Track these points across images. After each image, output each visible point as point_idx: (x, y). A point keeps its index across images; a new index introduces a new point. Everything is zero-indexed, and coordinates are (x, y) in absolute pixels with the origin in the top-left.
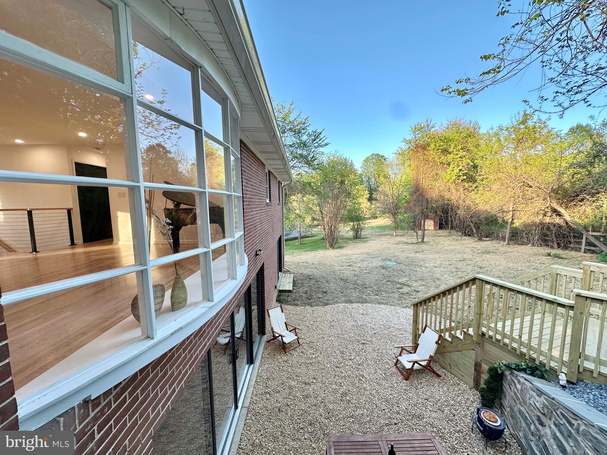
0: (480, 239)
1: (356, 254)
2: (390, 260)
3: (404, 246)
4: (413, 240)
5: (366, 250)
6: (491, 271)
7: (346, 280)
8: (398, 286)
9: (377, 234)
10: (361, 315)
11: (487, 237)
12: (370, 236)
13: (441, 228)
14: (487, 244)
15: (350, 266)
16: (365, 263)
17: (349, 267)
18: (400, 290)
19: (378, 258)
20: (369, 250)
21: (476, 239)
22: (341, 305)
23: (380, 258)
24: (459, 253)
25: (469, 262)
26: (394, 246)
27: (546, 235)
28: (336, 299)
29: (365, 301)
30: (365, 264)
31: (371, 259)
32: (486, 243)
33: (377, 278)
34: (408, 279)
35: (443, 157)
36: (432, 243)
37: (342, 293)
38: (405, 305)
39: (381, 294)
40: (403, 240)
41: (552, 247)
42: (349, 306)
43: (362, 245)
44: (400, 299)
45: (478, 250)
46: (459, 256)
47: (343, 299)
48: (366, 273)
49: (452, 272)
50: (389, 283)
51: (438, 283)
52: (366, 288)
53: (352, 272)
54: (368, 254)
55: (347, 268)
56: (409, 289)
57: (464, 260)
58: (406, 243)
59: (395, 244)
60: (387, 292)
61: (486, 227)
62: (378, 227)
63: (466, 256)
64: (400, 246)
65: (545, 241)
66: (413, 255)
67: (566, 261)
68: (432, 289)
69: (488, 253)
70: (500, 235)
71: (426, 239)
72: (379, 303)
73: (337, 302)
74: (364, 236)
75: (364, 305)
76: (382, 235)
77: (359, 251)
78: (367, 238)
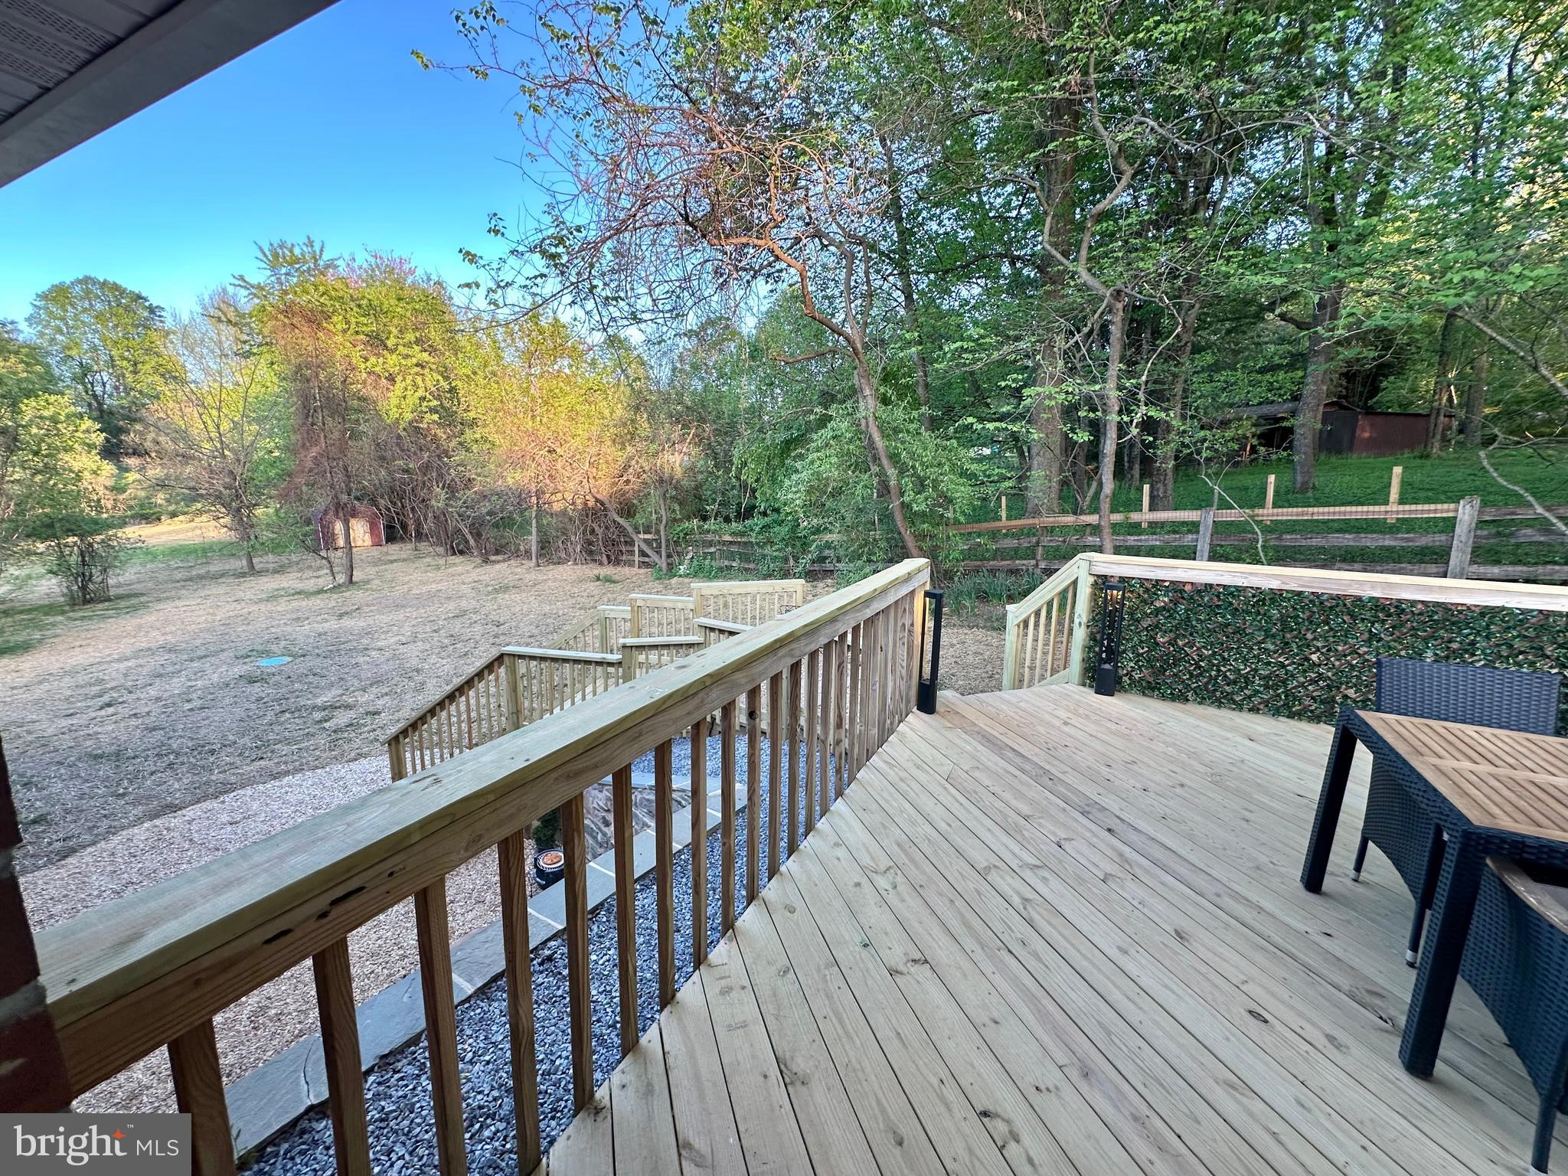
0: (486, 561)
1: (119, 660)
2: (267, 653)
3: (295, 604)
4: (321, 582)
5: (157, 638)
6: (517, 627)
7: (118, 754)
8: (318, 715)
9: (179, 576)
10: (229, 828)
11: (497, 552)
12: (150, 585)
13: (391, 538)
14: (502, 570)
15: (109, 705)
16: (175, 680)
17: (111, 710)
18: (327, 725)
19: (222, 656)
20: (169, 637)
21: (478, 560)
22: (136, 830)
23: (226, 654)
24: (449, 598)
25: (475, 617)
26: (263, 607)
27: (590, 543)
28: (105, 823)
29: (227, 788)
30: (176, 685)
31: (195, 664)
32: (498, 567)
33: (239, 712)
34: (340, 692)
35: (373, 360)
36: (377, 582)
37: (123, 795)
38: (353, 755)
39: (273, 752)
40: (285, 584)
41: (601, 564)
42: (175, 821)
43: (129, 623)
44: (333, 744)
45: (487, 586)
46: (451, 606)
47: (139, 811)
48: (191, 710)
49: (444, 647)
50: (288, 715)
51: (419, 678)
52: (212, 752)
53: (134, 722)
54: (170, 651)
55: (103, 713)
56: (352, 714)
57: (463, 613)
58: (299, 593)
59: (261, 600)
60: (288, 741)
61: (494, 532)
62: (175, 552)
63: (464, 604)
64: (282, 606)
65: (591, 553)
66: (333, 624)
67: (619, 586)
68: (408, 696)
69: (505, 589)
70: (522, 548)
71: (357, 575)
72: (275, 777)
73: (112, 831)
74: (121, 591)
75: (227, 798)
76: (201, 577)
77: (125, 647)
78: (136, 595)
